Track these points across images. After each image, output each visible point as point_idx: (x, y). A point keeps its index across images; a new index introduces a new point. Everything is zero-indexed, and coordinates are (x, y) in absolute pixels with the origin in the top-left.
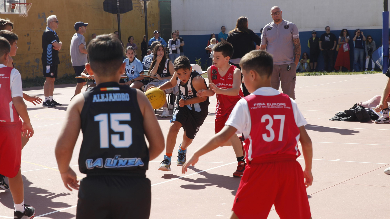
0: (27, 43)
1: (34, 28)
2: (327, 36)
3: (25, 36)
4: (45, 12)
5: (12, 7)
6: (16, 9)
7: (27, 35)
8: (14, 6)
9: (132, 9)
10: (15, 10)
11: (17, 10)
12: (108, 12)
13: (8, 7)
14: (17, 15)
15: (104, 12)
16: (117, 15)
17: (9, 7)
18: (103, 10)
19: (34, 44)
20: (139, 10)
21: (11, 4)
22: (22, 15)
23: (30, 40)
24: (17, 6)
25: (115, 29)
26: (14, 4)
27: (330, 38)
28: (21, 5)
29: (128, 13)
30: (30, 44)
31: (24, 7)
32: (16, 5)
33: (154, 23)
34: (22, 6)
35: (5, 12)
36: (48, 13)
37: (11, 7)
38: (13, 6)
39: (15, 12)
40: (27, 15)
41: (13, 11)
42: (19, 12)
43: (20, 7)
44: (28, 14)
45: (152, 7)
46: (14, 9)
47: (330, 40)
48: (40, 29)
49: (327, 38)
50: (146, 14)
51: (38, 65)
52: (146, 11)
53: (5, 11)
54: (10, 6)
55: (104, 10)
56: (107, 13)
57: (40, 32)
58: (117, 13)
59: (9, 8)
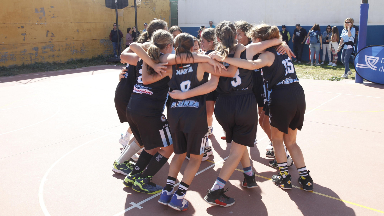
0: (22, 34)
1: (29, 21)
2: (298, 32)
3: (19, 28)
4: (44, 7)
7: (21, 28)
19: (30, 35)
20: (150, 8)
23: (26, 32)
25: (125, 22)
27: (301, 34)
30: (26, 35)
36: (48, 8)
47: (300, 35)
48: (38, 21)
49: (298, 34)
51: (37, 52)
55: (106, 6)
58: (116, 8)
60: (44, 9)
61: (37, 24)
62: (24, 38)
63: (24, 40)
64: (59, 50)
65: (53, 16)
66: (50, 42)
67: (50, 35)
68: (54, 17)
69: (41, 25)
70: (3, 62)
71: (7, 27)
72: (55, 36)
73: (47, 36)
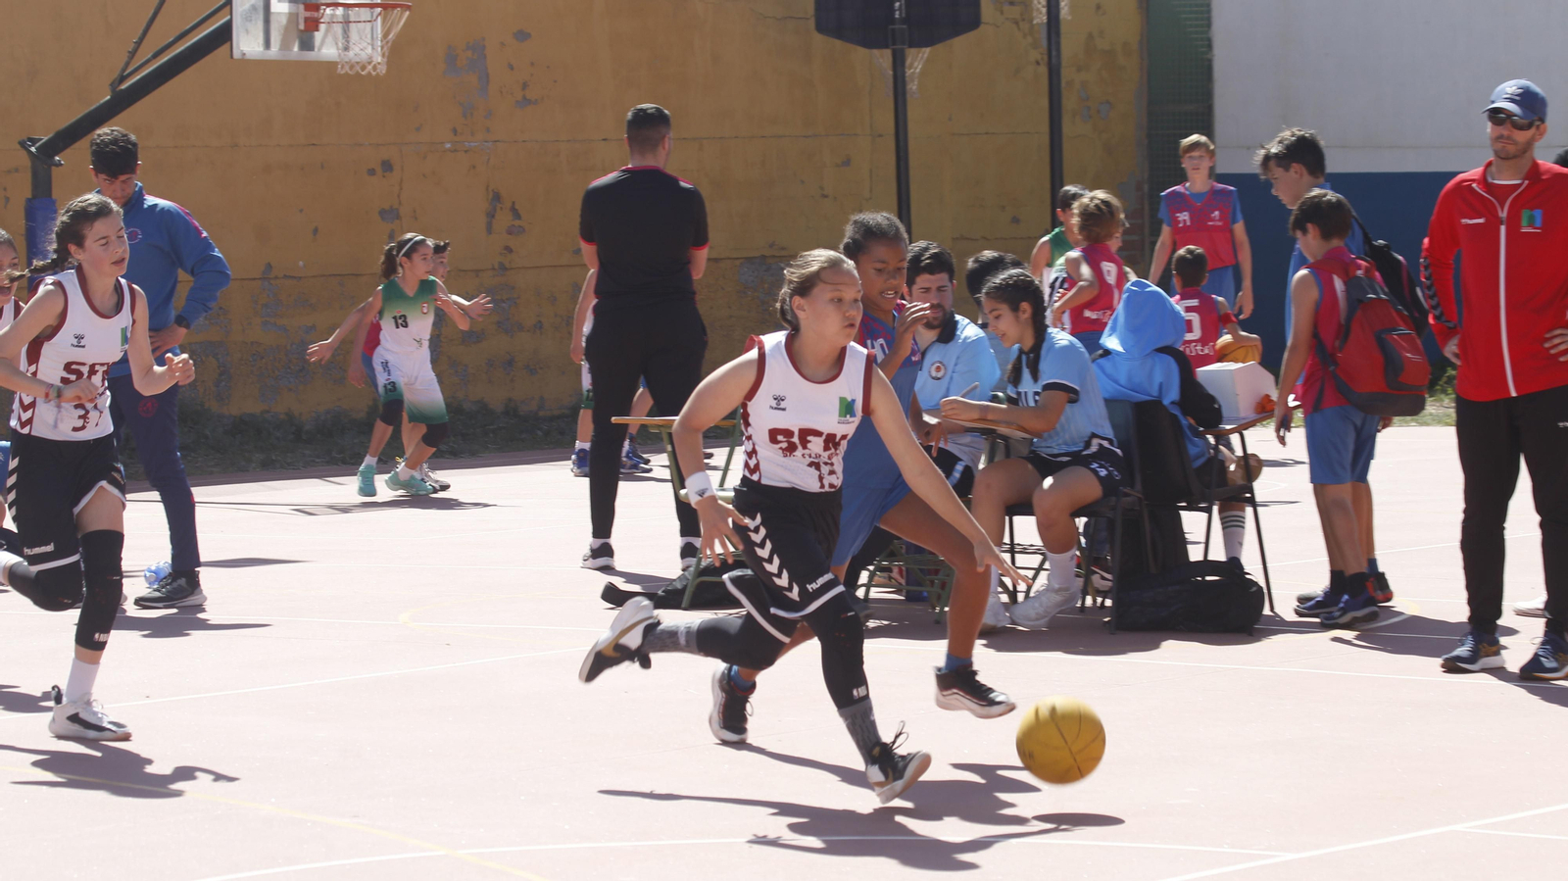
0: (383, 213)
1: (418, 129)
3: (372, 172)
4: (484, 39)
5: (306, 20)
6: (327, 31)
7: (379, 170)
8: (316, 14)
9: (974, 22)
10: (318, 36)
11: (329, 39)
12: (839, 37)
13: (284, 21)
14: (331, 66)
15: (819, 39)
16: (888, 53)
17: (290, 21)
18: (812, 23)
19: (416, 219)
20: (1021, 24)
21: (302, 7)
22: (358, 68)
23: (399, 196)
24: (333, 16)
25: (880, 136)
26: (316, 7)
28: (353, 14)
29: (961, 44)
30: (398, 217)
31: (369, 25)
32: (329, 11)
33: (1108, 102)
34: (359, 15)
35: (269, 52)
36: (502, 44)
37: (298, 24)
38: (308, 14)
39: (319, 50)
40: (383, 70)
41: (307, 45)
42: (338, 49)
43: (347, 22)
44: (385, 60)
45: (1098, 7)
46: (316, 33)
48: (455, 131)
50: (1054, 53)
52: (1058, 34)
53: (267, 44)
54: (293, 17)
55: (821, 28)
56: (838, 43)
57: (455, 151)
58: (894, 44)
59: (287, 29)
60: (484, 46)
61: (450, 150)
64: (539, 326)
65: (524, 97)
66: (503, 268)
67: (503, 219)
68: (526, 102)
69: (466, 151)
70: (290, 390)
71: (322, 167)
72: (524, 230)
73: (489, 229)
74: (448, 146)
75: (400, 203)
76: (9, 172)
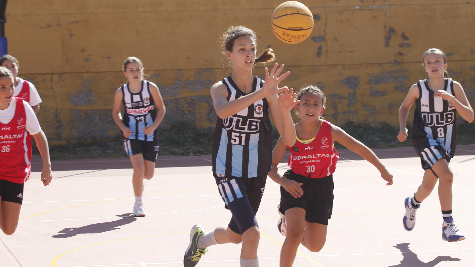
61: (358, 9)
62: (320, 48)
63: (319, 54)
66: (396, 62)
67: (396, 40)
69: (370, 10)
72: (411, 45)
73: (387, 45)
74: (357, 8)
75: (325, 34)
76: (73, 23)
